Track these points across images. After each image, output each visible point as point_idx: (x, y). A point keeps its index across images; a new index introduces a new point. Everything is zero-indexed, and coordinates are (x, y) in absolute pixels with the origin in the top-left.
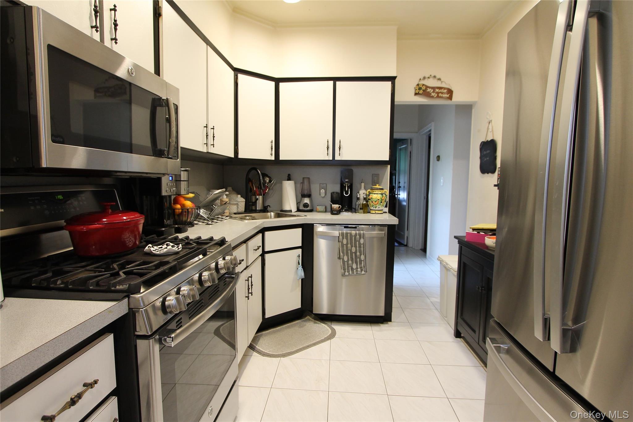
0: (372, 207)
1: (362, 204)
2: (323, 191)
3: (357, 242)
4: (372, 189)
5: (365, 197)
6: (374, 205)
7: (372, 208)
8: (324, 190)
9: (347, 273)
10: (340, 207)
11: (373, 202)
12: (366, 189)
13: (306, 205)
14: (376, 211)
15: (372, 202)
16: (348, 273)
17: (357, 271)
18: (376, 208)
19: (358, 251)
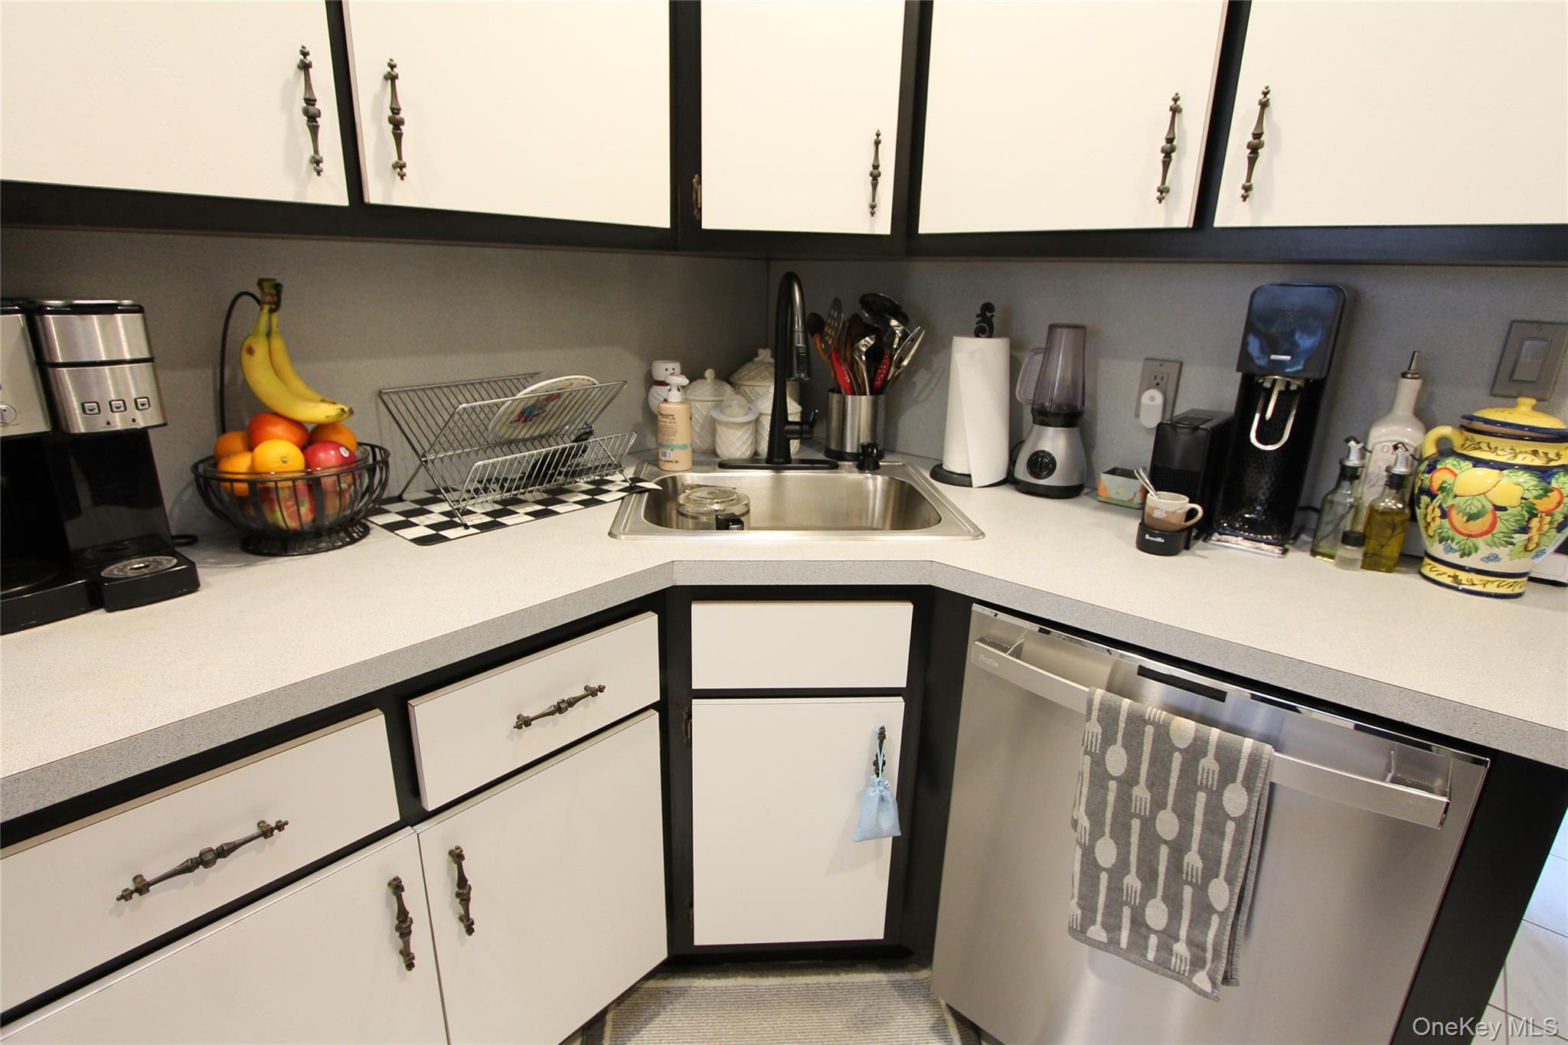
0: (1441, 546)
1: (1372, 510)
2: (1152, 399)
3: (1201, 797)
4: (1470, 425)
5: (1400, 469)
6: (1451, 533)
7: (1437, 550)
8: (1164, 394)
9: (1097, 932)
10: (1191, 513)
11: (1454, 513)
12: (1425, 417)
13: (1041, 464)
14: (1462, 576)
15: (1444, 515)
16: (1104, 934)
17: (1165, 948)
18: (1462, 556)
19: (1195, 846)
